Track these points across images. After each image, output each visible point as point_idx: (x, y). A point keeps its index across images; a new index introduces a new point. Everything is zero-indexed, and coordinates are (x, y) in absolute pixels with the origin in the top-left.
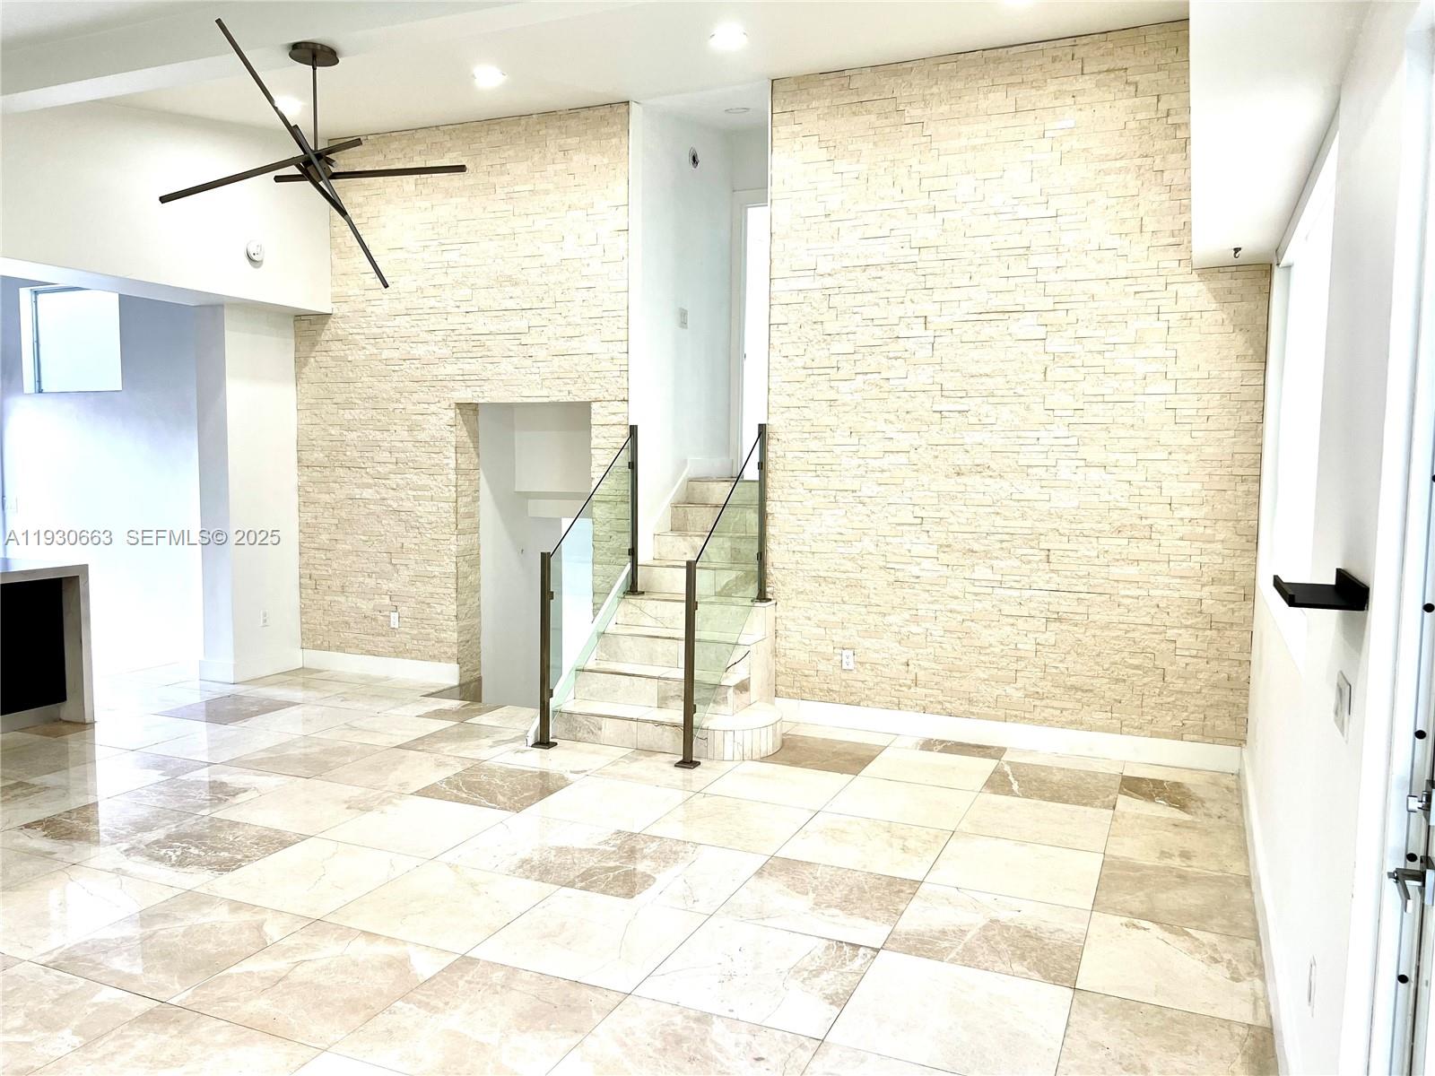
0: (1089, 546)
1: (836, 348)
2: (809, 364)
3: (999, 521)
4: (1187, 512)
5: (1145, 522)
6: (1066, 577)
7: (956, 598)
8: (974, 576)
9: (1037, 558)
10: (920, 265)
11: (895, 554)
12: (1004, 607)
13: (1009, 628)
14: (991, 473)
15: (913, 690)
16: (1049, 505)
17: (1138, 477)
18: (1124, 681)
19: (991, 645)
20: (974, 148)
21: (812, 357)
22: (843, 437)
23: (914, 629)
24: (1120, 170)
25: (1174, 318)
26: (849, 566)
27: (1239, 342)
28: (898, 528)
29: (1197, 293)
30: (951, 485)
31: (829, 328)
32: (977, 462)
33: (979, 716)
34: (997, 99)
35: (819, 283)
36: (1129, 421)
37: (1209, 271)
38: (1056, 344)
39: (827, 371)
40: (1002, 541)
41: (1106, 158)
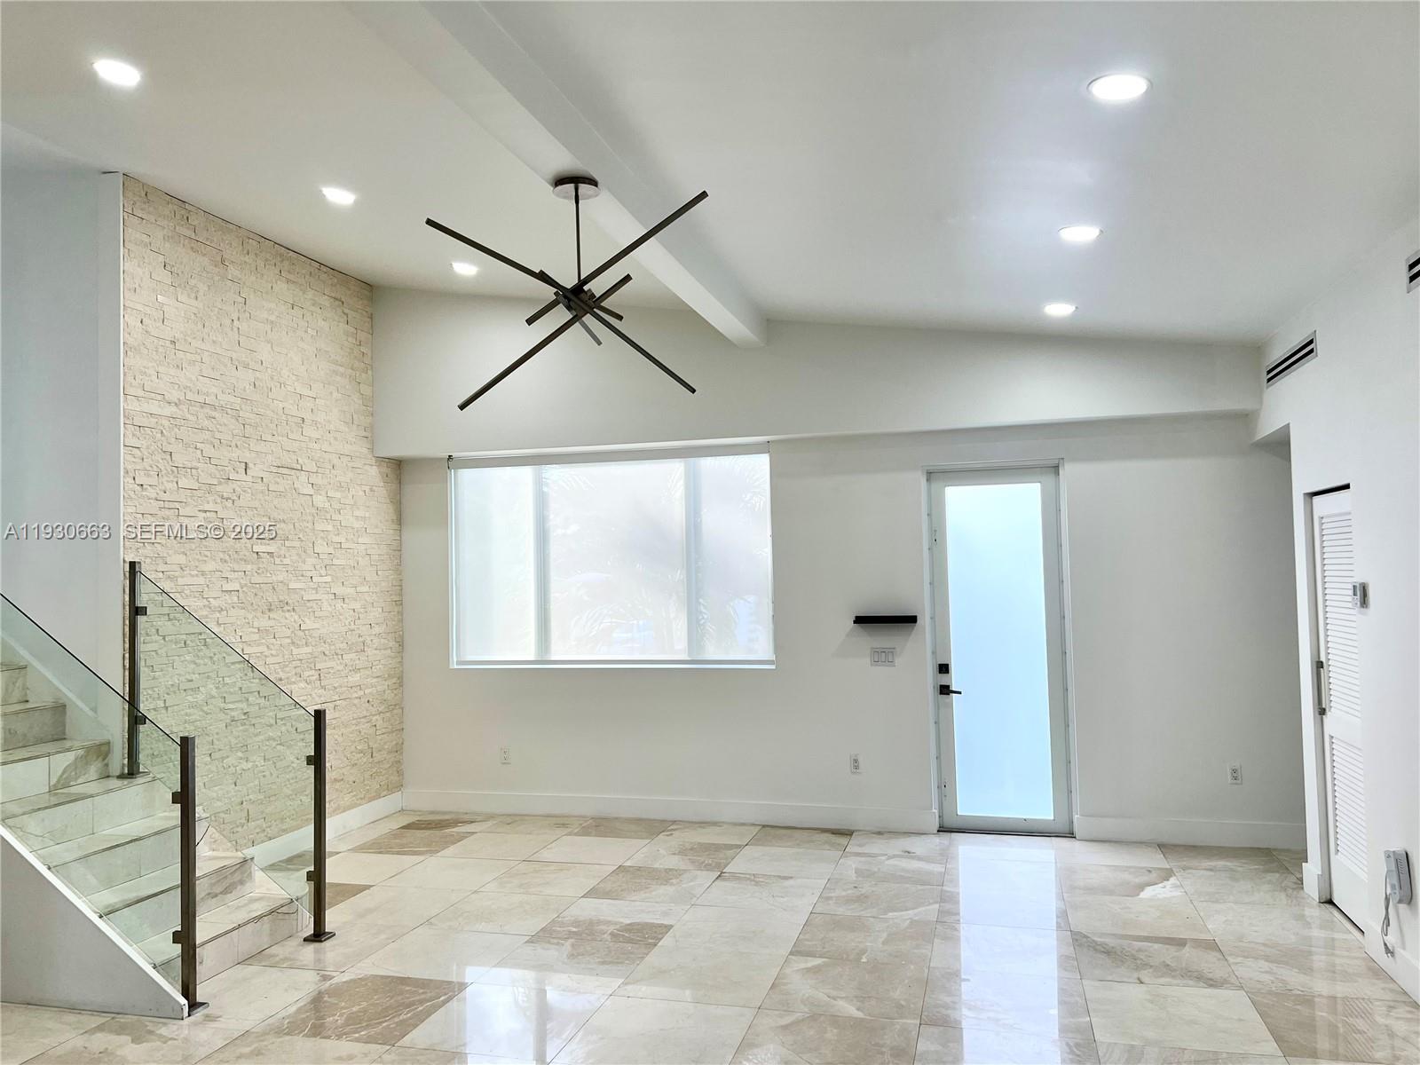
0: (338, 662)
1: (183, 482)
2: (162, 496)
3: (295, 651)
4: (377, 630)
5: (361, 639)
6: (329, 690)
7: (271, 726)
8: (282, 703)
9: (314, 678)
10: (241, 414)
11: (231, 693)
12: (299, 725)
13: (301, 744)
14: (289, 608)
15: (245, 827)
16: (319, 632)
17: (357, 606)
18: (356, 764)
19: (293, 762)
20: (272, 322)
21: (163, 488)
22: (193, 576)
23: (245, 765)
24: (342, 375)
25: (367, 488)
26: (196, 714)
27: (391, 509)
28: (232, 667)
29: (373, 473)
30: (264, 623)
31: (179, 459)
32: (281, 598)
33: (285, 831)
34: (281, 286)
35: (169, 410)
36: (352, 563)
37: (381, 460)
38: (320, 500)
39: (177, 505)
40: (295, 667)
41: (335, 362)
